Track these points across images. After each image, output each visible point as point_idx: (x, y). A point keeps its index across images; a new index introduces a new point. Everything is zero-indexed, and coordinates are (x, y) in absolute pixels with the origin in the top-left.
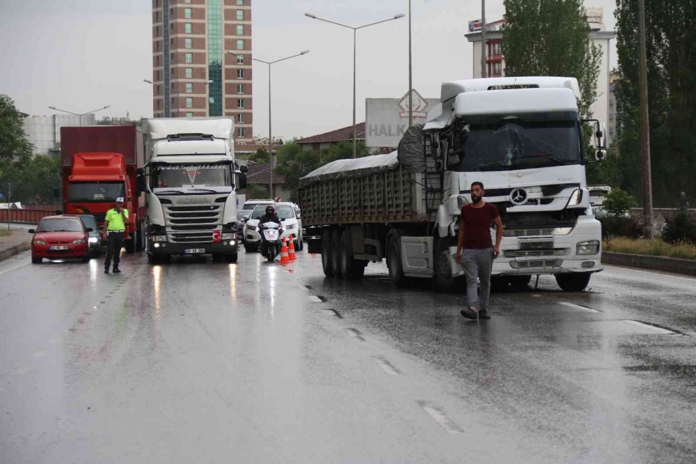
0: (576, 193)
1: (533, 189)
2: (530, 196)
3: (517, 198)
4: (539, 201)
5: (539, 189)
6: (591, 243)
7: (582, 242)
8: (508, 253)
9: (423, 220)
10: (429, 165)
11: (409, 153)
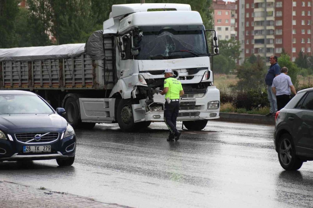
0: (207, 73)
1: (182, 71)
2: (180, 74)
4: (186, 78)
5: (185, 71)
6: (215, 103)
7: (210, 102)
9: (102, 88)
10: (106, 55)
11: (94, 48)
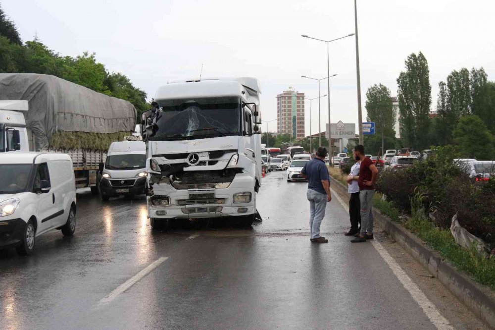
3: (192, 160)
4: (207, 163)
5: (207, 154)
6: (245, 194)
7: (237, 194)
8: (181, 202)
